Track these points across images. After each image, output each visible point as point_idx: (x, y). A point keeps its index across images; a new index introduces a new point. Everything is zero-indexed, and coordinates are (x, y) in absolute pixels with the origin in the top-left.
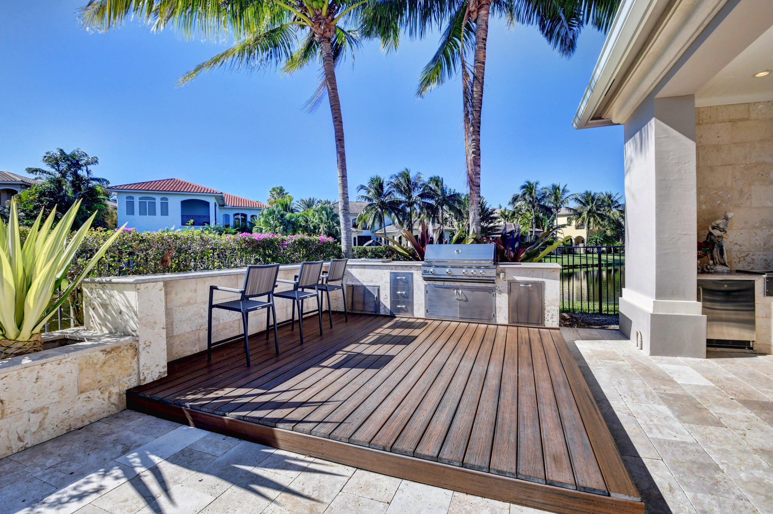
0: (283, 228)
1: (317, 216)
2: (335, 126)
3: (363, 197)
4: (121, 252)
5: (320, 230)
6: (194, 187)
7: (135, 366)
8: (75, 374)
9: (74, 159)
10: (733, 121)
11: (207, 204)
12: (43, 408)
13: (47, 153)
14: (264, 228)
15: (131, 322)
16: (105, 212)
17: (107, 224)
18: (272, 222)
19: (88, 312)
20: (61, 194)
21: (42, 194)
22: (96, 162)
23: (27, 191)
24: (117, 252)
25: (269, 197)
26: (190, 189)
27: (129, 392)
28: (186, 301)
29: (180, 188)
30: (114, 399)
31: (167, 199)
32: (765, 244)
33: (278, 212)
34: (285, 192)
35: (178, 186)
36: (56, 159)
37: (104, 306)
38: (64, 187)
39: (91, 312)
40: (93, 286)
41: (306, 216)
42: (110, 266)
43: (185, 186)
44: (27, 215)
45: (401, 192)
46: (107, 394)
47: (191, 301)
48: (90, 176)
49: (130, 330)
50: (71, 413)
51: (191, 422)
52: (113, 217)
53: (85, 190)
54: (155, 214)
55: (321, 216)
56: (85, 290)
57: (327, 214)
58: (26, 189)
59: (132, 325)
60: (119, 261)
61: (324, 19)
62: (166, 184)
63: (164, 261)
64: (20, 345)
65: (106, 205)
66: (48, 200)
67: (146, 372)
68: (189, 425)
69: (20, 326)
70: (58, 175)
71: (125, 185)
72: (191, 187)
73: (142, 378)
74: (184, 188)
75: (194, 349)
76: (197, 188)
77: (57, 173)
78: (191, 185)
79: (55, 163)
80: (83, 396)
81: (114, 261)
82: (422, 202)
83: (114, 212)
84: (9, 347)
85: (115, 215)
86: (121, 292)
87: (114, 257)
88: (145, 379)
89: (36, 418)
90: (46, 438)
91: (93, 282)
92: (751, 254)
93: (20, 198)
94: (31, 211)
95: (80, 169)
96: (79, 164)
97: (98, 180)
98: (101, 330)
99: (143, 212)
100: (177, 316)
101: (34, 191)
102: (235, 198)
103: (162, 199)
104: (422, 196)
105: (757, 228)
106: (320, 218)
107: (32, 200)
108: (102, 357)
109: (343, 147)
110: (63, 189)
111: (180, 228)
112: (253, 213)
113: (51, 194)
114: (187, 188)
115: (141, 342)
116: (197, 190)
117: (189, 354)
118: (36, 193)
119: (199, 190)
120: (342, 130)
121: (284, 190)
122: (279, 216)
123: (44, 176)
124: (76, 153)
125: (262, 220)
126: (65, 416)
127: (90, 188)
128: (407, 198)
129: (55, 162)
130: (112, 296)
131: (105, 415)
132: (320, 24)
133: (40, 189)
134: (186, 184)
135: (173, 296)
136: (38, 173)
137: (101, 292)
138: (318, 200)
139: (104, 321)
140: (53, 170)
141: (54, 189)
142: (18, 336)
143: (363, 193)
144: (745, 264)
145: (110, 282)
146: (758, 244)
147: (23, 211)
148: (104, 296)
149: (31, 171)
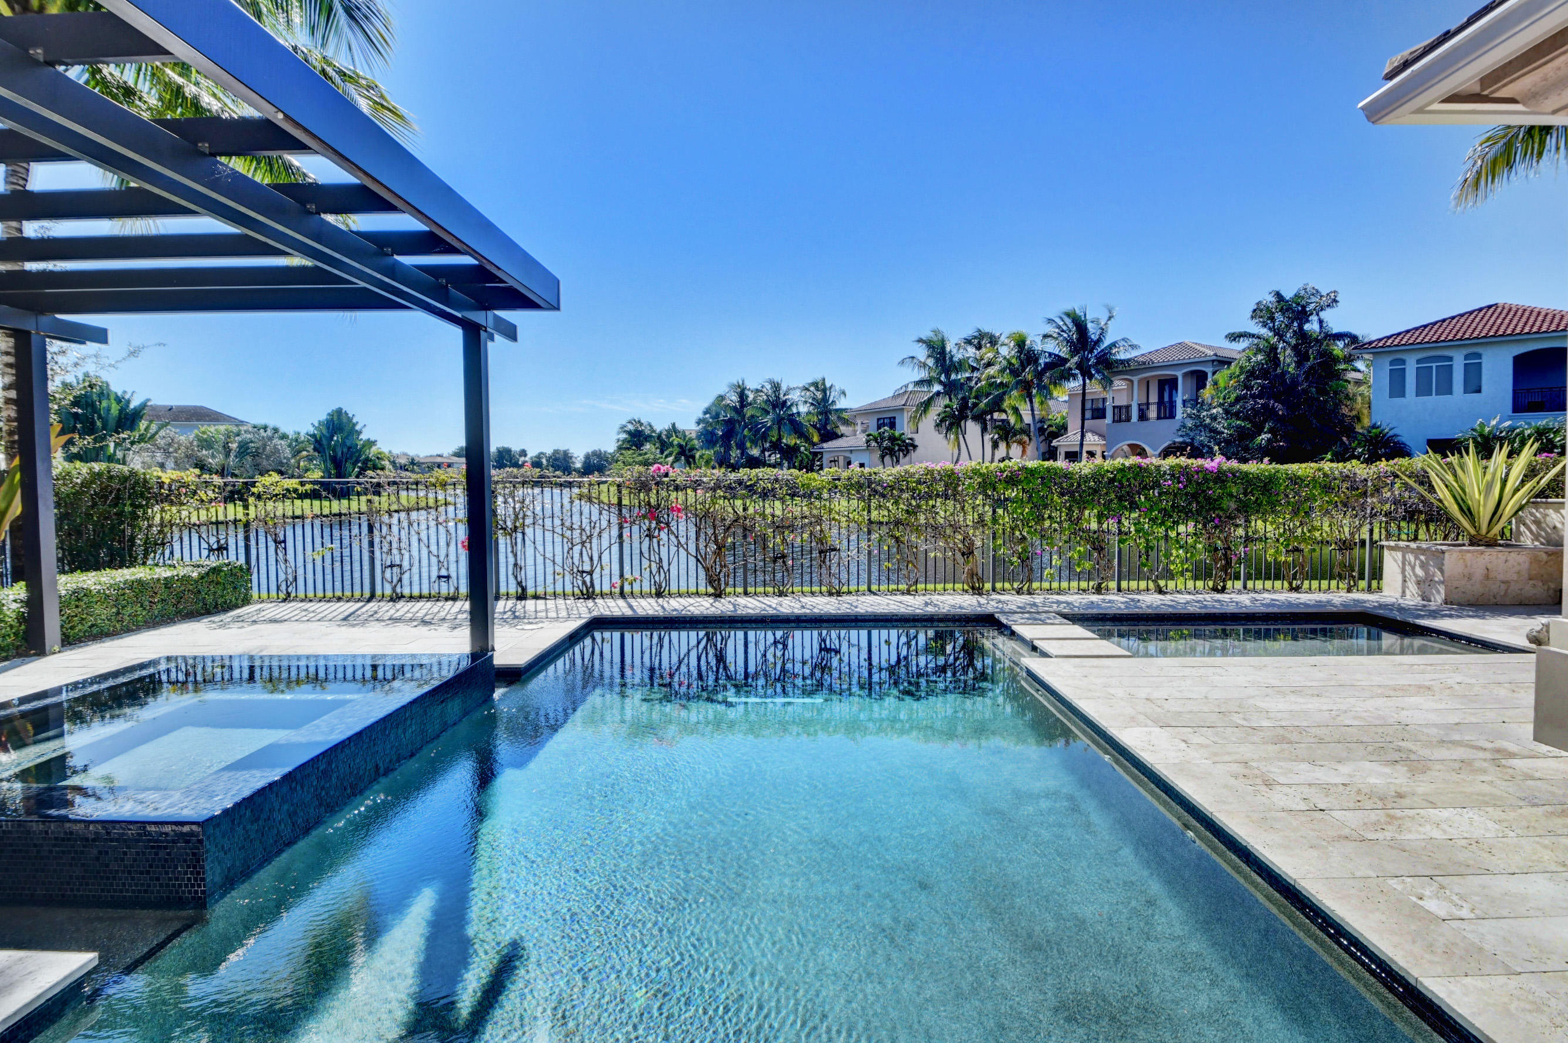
6: (1549, 317)
8: (1527, 564)
9: (1299, 304)
12: (1507, 582)
13: (1257, 304)
16: (1343, 393)
19: (1517, 528)
20: (1279, 371)
21: (1251, 374)
22: (1335, 301)
23: (1225, 371)
26: (1538, 324)
29: (1512, 326)
30: (1551, 592)
31: (1479, 356)
35: (1507, 321)
36: (1270, 310)
37: (1537, 522)
38: (1282, 358)
39: (1523, 528)
43: (1524, 320)
44: (1227, 412)
46: (1546, 587)
48: (1325, 330)
50: (1523, 592)
52: (1355, 402)
53: (1315, 358)
54: (1450, 392)
58: (1223, 367)
62: (1477, 320)
64: (1488, 540)
65: (1346, 381)
66: (1259, 385)
69: (1488, 529)
70: (1273, 338)
71: (1389, 337)
72: (1540, 318)
74: (1521, 325)
76: (1556, 321)
77: (1270, 333)
78: (1539, 313)
79: (1269, 318)
80: (1531, 582)
83: (1360, 391)
85: (1358, 398)
86: (1557, 511)
90: (1507, 603)
93: (1215, 383)
94: (1232, 405)
95: (1308, 320)
96: (1305, 312)
97: (1338, 337)
98: (1533, 544)
99: (1423, 389)
101: (1235, 370)
103: (1467, 357)
107: (1234, 386)
108: (1545, 557)
110: (1280, 362)
111: (1510, 418)
113: (1264, 373)
114: (1530, 323)
116: (1558, 325)
118: (1241, 373)
123: (1251, 343)
124: (1302, 293)
126: (1520, 592)
127: (1324, 354)
129: (1268, 316)
130: (1547, 515)
131: (1544, 602)
133: (1245, 365)
134: (1527, 314)
136: (1242, 339)
137: (1535, 511)
139: (1537, 536)
140: (1264, 332)
141: (1266, 363)
147: (1221, 405)
148: (1538, 515)
149: (1234, 337)
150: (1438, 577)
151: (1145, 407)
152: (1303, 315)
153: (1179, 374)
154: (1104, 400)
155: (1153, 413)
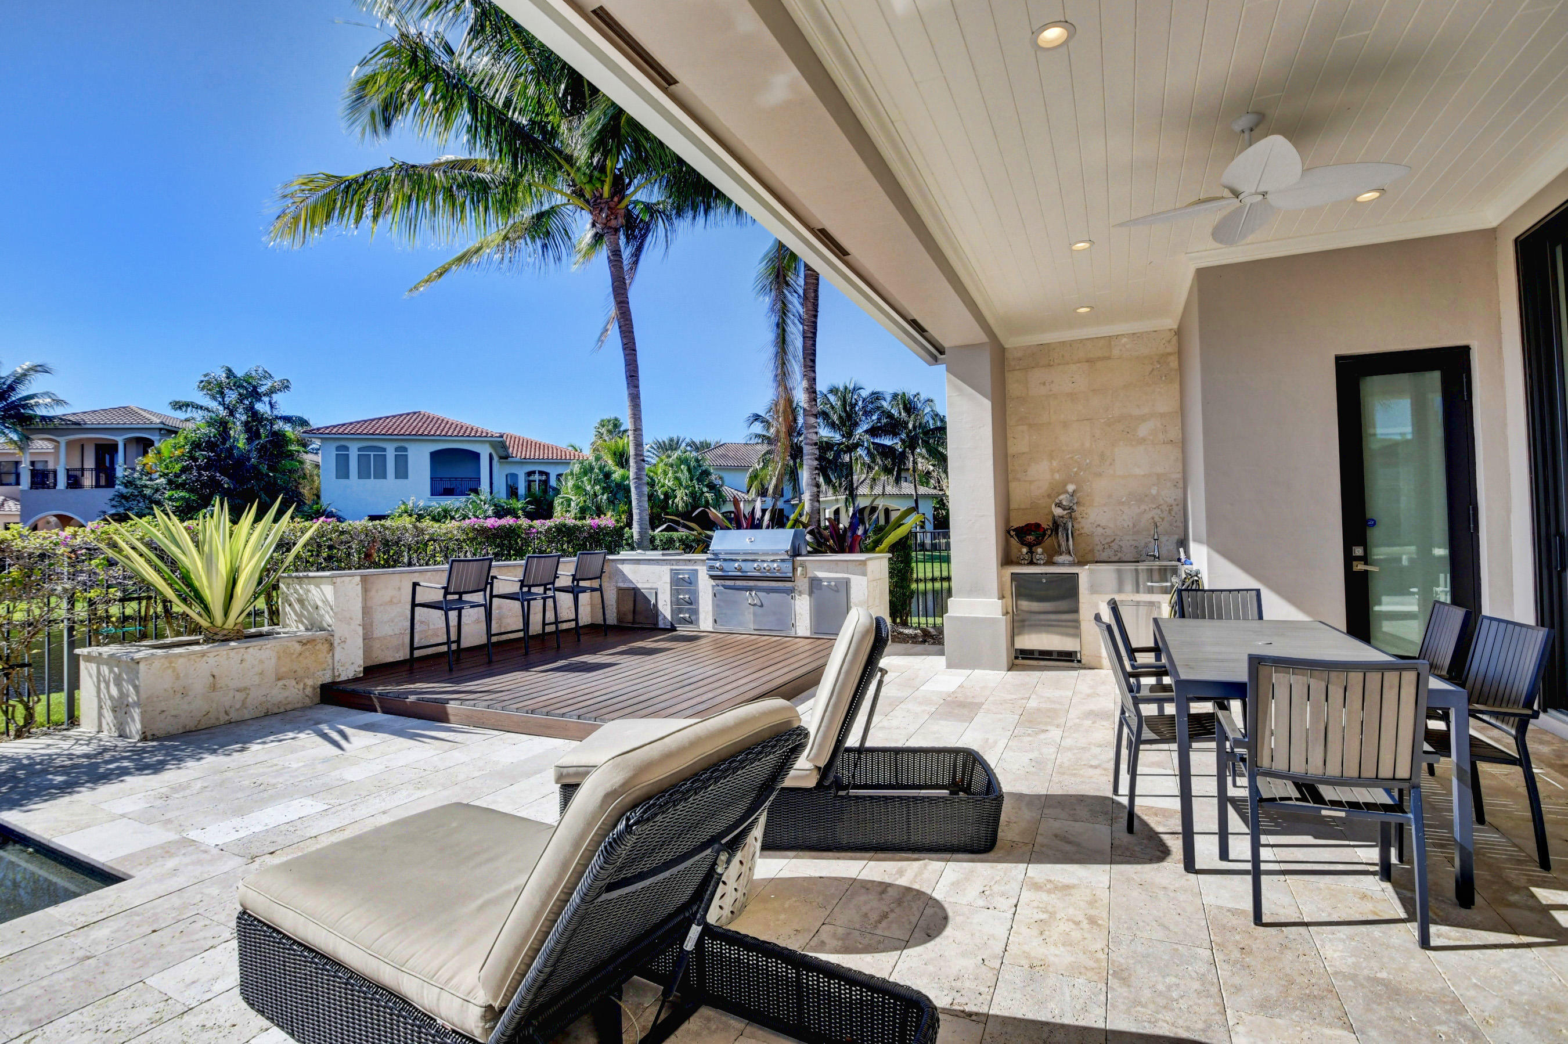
0: (608, 498)
1: (670, 475)
2: (625, 355)
3: (758, 436)
4: (319, 546)
5: (676, 500)
6: (454, 426)
7: (330, 661)
8: (273, 661)
9: (250, 383)
10: (1090, 361)
11: (476, 456)
12: (245, 689)
13: (205, 376)
14: (574, 498)
15: (327, 616)
16: (300, 473)
17: (303, 495)
18: (588, 488)
19: (284, 609)
20: (228, 445)
21: (196, 445)
22: (287, 387)
23: (171, 441)
24: (315, 546)
25: (593, 439)
26: (446, 430)
27: (323, 687)
28: (388, 599)
29: (429, 429)
30: (309, 691)
31: (405, 449)
32: (1134, 526)
33: (600, 469)
34: (622, 429)
35: (426, 425)
36: (220, 385)
37: (300, 601)
38: (232, 433)
39: (288, 609)
40: (290, 581)
41: (652, 474)
42: (308, 562)
43: (437, 426)
44: (170, 482)
45: (833, 425)
46: (301, 686)
47: (395, 600)
48: (275, 413)
49: (325, 625)
50: (269, 698)
51: (379, 709)
52: (313, 481)
53: (266, 437)
54: (385, 477)
55: (679, 475)
56: (281, 585)
57: (689, 470)
58: (169, 436)
59: (328, 619)
60: (318, 555)
61: (607, 202)
62: (405, 422)
63: (368, 556)
64: (225, 632)
65: (301, 463)
66: (205, 457)
67: (341, 669)
68: (376, 711)
69: (226, 614)
70: (223, 413)
71: (335, 427)
72: (448, 426)
73: (337, 674)
74: (435, 428)
75: (397, 655)
76: (458, 429)
77: (221, 408)
78: (447, 422)
79: (218, 392)
80: (280, 683)
81: (312, 555)
82: (873, 443)
83: (315, 472)
84: (216, 634)
85: (316, 478)
86: (317, 586)
87: (312, 551)
88: (339, 676)
89: (240, 696)
90: (247, 716)
91: (290, 577)
92: (1118, 538)
93: (159, 452)
94: (177, 476)
95: (260, 400)
96: (257, 393)
97: (287, 419)
98: (297, 627)
99: (364, 474)
100: (378, 616)
101: (181, 440)
102: (529, 444)
103: (396, 450)
104: (873, 431)
105: (1123, 503)
106: (677, 478)
107: (179, 457)
108: (298, 647)
109: (637, 387)
110: (230, 437)
111: (431, 499)
112: (560, 470)
113: (211, 445)
114: (441, 428)
115: (336, 637)
116: (459, 432)
117: (391, 660)
118: (186, 443)
119: (462, 431)
120: (636, 361)
121: (620, 426)
122: (601, 476)
123: (198, 415)
124: (254, 374)
125: (570, 484)
126: (264, 699)
127: (275, 434)
128: (843, 436)
129: (217, 390)
130: (309, 591)
131: (300, 705)
132: (601, 210)
133: (193, 436)
134: (439, 422)
135: (373, 593)
136: (189, 409)
137: (298, 587)
138: (688, 440)
139: (300, 617)
140: (213, 405)
141: (214, 436)
142: (224, 624)
143: (758, 428)
144: (1111, 553)
145: (307, 577)
146: (1126, 525)
147: (164, 475)
148: (301, 591)
149: (179, 406)
150: (133, 698)
151: (79, 473)
152: (255, 395)
153: (120, 440)
154: (17, 463)
155: (88, 480)
